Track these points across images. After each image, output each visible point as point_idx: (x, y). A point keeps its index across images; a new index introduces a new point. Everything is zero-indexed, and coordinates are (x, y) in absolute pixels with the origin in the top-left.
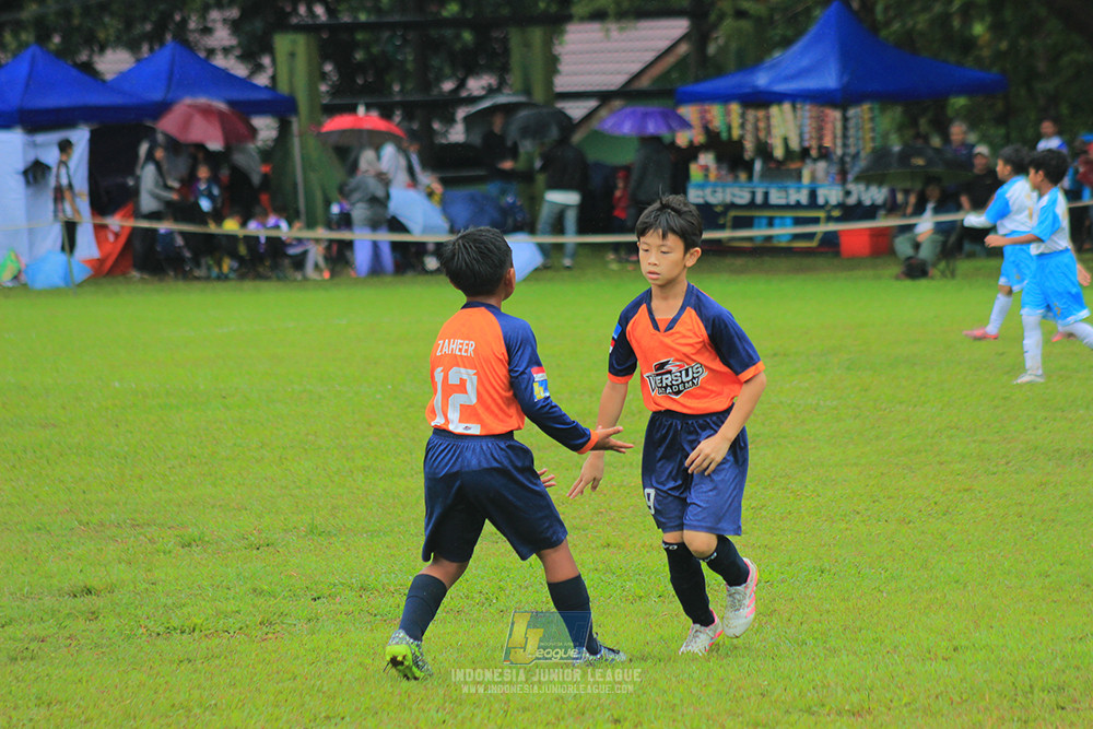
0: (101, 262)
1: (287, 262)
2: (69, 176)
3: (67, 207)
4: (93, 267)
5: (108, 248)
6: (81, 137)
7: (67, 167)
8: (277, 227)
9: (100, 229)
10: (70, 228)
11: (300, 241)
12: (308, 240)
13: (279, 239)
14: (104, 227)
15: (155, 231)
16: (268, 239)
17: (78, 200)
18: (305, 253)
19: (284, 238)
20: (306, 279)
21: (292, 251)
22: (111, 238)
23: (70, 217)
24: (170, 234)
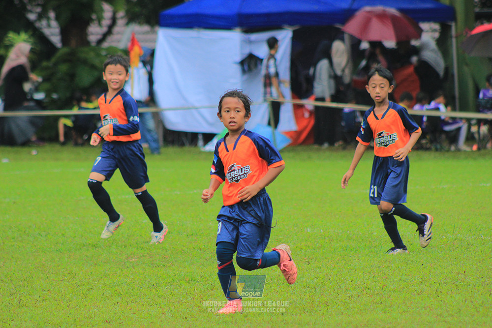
0: (298, 133)
1: (443, 136)
2: (276, 66)
3: (274, 90)
4: (291, 137)
5: (304, 123)
6: (285, 36)
7: (275, 59)
8: (437, 109)
9: (298, 108)
10: (276, 107)
11: (454, 120)
12: (461, 119)
13: (439, 118)
14: (301, 107)
15: (341, 110)
16: (429, 117)
17: (282, 85)
18: (459, 129)
19: (443, 117)
20: (458, 150)
21: (447, 128)
22: (307, 115)
23: (275, 98)
24: (353, 112)
